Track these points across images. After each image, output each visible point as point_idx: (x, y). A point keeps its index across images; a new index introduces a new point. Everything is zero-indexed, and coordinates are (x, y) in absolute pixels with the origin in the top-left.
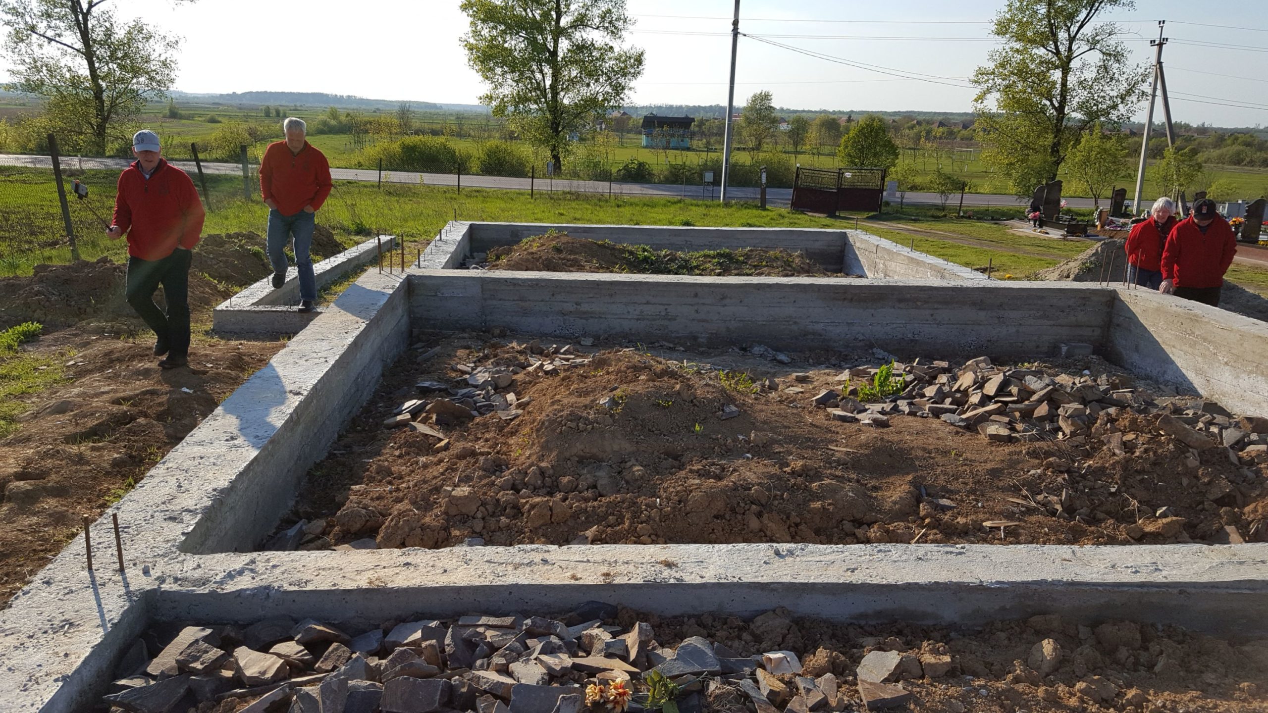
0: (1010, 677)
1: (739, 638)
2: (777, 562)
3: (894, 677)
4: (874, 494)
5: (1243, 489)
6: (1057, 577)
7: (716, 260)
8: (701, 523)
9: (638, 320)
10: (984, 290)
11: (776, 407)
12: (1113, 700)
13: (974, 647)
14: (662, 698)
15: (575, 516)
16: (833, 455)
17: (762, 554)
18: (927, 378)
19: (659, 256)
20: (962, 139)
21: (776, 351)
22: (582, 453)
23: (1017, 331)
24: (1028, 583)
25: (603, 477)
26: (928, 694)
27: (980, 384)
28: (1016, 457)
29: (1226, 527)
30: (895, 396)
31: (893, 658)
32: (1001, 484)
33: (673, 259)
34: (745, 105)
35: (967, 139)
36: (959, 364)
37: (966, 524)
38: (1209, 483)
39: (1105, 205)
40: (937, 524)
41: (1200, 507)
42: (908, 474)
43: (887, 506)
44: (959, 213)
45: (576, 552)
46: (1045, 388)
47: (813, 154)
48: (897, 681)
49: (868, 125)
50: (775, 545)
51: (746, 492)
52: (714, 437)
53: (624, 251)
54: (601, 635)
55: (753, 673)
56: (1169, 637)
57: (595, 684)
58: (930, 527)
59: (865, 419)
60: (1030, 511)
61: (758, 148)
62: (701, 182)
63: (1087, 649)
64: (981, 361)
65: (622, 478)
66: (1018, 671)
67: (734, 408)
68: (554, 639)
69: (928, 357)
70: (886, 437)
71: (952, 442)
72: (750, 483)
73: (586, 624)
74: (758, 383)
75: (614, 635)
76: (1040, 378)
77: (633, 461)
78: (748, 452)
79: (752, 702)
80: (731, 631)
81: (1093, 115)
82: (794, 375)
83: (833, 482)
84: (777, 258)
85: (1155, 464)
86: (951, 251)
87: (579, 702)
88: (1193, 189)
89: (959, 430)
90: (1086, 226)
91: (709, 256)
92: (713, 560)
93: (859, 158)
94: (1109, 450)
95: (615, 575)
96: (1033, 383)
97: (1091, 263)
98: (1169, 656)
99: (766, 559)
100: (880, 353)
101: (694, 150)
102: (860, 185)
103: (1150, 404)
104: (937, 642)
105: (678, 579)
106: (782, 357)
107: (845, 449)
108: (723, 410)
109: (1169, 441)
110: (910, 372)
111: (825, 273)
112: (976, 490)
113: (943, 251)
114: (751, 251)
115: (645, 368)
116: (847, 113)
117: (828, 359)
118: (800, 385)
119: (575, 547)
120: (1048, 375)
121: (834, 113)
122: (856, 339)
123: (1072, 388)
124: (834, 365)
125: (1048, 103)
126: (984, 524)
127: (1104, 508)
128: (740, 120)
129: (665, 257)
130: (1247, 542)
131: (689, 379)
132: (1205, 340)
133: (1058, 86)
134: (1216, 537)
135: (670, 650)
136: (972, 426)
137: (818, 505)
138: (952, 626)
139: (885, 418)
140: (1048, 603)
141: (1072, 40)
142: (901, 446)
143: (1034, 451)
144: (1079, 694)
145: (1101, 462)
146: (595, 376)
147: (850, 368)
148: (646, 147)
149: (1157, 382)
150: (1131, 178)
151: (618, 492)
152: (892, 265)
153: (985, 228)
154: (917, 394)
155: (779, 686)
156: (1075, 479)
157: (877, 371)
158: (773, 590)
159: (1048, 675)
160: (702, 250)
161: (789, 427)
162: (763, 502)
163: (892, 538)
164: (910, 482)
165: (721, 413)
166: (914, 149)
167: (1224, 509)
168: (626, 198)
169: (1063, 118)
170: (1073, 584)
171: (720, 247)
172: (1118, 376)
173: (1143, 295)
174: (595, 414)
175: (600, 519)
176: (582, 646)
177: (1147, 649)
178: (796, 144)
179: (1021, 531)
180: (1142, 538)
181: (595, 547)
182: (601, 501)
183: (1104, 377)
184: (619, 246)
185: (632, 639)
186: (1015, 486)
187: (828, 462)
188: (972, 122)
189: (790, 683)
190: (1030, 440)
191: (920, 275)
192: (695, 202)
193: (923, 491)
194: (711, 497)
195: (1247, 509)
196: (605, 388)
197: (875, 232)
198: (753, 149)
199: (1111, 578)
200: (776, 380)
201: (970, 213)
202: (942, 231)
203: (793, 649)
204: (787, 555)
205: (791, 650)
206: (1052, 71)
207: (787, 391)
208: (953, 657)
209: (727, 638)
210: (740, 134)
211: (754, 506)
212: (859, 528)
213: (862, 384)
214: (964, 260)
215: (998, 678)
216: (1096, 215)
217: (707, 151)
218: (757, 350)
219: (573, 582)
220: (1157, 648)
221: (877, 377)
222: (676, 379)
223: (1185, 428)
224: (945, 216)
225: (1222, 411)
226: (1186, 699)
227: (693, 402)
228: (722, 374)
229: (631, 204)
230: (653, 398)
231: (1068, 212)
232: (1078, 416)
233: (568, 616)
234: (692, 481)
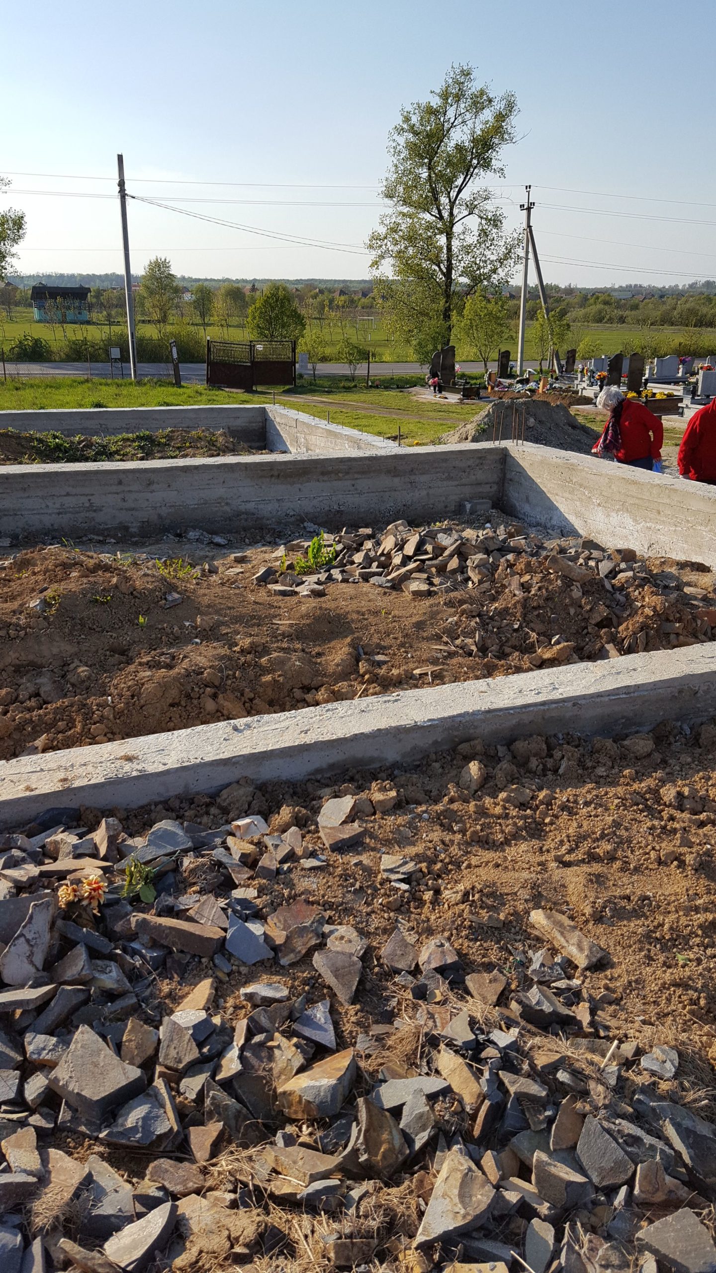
0: (446, 799)
1: (207, 813)
2: (237, 737)
3: (351, 819)
4: (319, 660)
5: (616, 611)
6: (477, 708)
7: (137, 444)
8: (157, 714)
9: (59, 514)
10: (396, 457)
11: (218, 590)
12: (529, 803)
13: (415, 780)
14: (138, 884)
15: (20, 728)
16: (277, 629)
17: (221, 732)
18: (355, 545)
19: (72, 442)
20: (363, 308)
21: (212, 534)
22: (17, 662)
23: (428, 494)
24: (454, 717)
25: (45, 683)
26: (380, 827)
27: (400, 546)
28: (435, 608)
29: (606, 645)
30: (328, 566)
31: (348, 802)
32: (425, 634)
33: (89, 445)
34: (144, 273)
35: (367, 307)
36: (381, 530)
37: (399, 674)
38: (591, 609)
39: (494, 368)
40: (375, 679)
41: (585, 631)
42: (346, 637)
43: (331, 669)
44: (367, 383)
45: (26, 763)
46: (454, 543)
47: (222, 326)
48: (353, 821)
49: (273, 295)
50: (232, 721)
51: (199, 677)
52: (160, 626)
53: (31, 439)
54: (67, 839)
55: (224, 842)
56: (568, 743)
57: (67, 885)
58: (370, 682)
59: (303, 590)
60: (451, 655)
61: (164, 320)
62: (108, 359)
63: (505, 765)
64: (400, 525)
65: (68, 682)
66: (452, 793)
67: (176, 596)
68: (16, 852)
69: (354, 526)
70: (324, 605)
71: (382, 602)
72: (201, 668)
73: (48, 832)
74: (198, 567)
75: (80, 836)
76: (450, 535)
77: (77, 662)
78: (196, 637)
79: (226, 868)
80: (199, 809)
81: (477, 280)
82: (233, 556)
83: (281, 654)
84: (200, 438)
85: (547, 599)
86: (364, 422)
87: (52, 906)
88: (566, 347)
89: (387, 590)
90: (479, 388)
91: (128, 439)
92: (174, 746)
93: (268, 329)
94: (511, 592)
95: (73, 779)
96: (444, 540)
97: (485, 424)
98: (569, 760)
99: (225, 736)
100: (310, 526)
101: (94, 324)
102: (273, 358)
103: (541, 547)
104: (384, 781)
105: (140, 771)
106: (218, 539)
107: (288, 622)
108: (165, 599)
109: (557, 577)
110: (339, 542)
111: (250, 450)
112: (406, 643)
113: (357, 422)
114: (172, 432)
115: (76, 564)
116: (250, 281)
117: (263, 537)
118: (239, 566)
119: (24, 759)
120: (457, 531)
121: (237, 281)
122: (287, 515)
123: (477, 540)
124: (270, 543)
125: (437, 268)
126: (414, 672)
127: (510, 644)
128: (141, 290)
129: (79, 443)
130: (621, 655)
131: (125, 572)
132: (581, 486)
133: (445, 251)
134: (599, 655)
135: (140, 839)
136: (397, 586)
137: (268, 678)
138: (395, 765)
139: (321, 587)
140: (472, 731)
141: (452, 204)
142: (338, 612)
143: (450, 601)
144: (502, 803)
145: (504, 603)
146: (19, 578)
147: (285, 544)
148: (39, 321)
149: (545, 527)
150: (513, 339)
151: (65, 696)
152: (313, 439)
153: (391, 396)
154: (348, 562)
155: (249, 848)
156: (485, 620)
157: (310, 543)
158: (235, 763)
159: (476, 791)
160: (121, 433)
161: (234, 608)
162: (217, 683)
163: (337, 697)
164: (349, 645)
165: (164, 601)
166: (320, 319)
167: (604, 630)
168: (24, 379)
169: (451, 283)
170: (489, 711)
171: (139, 429)
172: (513, 526)
173: (529, 450)
174: (26, 618)
175: (49, 727)
176: (50, 853)
177: (551, 756)
178: (203, 315)
179: (445, 673)
180: (542, 664)
181: (47, 755)
182: (46, 708)
183: (502, 527)
184: (25, 434)
185: (100, 837)
186: (437, 635)
187: (274, 636)
188: (371, 290)
189: (259, 844)
190: (446, 592)
191: (339, 447)
192: (103, 381)
193: (361, 651)
194: (164, 687)
195: (621, 628)
196: (33, 590)
197: (293, 406)
198: (159, 322)
199: (519, 702)
200: (215, 563)
201: (377, 382)
202: (354, 401)
203: (259, 813)
204: (244, 729)
205: (257, 814)
206: (438, 236)
207: (227, 573)
208: (398, 791)
209: (196, 816)
210: (143, 305)
211: (208, 689)
212: (308, 693)
213: (297, 558)
214: (377, 429)
215: (436, 802)
216: (486, 378)
217: (110, 325)
218: (192, 535)
219: (28, 793)
220: (559, 754)
221: (310, 550)
222: (111, 572)
223: (569, 565)
224: (355, 386)
225: (597, 547)
226: (584, 791)
227: (133, 593)
228: (159, 564)
229: (32, 386)
230: (89, 595)
231: (463, 376)
232: (483, 565)
233: (27, 828)
234: (142, 674)
